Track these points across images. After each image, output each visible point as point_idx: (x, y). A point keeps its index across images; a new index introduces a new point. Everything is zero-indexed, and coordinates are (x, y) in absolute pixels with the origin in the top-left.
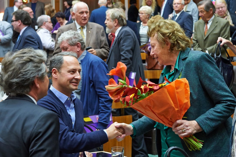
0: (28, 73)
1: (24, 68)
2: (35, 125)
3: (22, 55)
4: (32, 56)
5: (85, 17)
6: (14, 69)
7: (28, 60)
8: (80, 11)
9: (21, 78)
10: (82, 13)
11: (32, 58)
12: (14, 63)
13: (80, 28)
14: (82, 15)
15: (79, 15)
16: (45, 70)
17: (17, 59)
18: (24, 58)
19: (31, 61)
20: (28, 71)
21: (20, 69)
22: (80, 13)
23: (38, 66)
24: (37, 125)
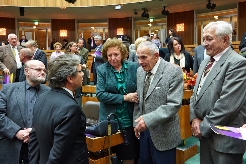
0: (62, 73)
1: (59, 69)
2: (59, 115)
3: (59, 59)
4: (67, 60)
5: (14, 41)
6: (53, 70)
7: (63, 63)
8: (11, 38)
9: (57, 76)
10: (13, 39)
11: (67, 62)
12: (53, 65)
13: (12, 48)
14: (12, 40)
15: (11, 40)
16: (75, 71)
17: (56, 62)
18: (61, 62)
19: (66, 64)
20: (62, 71)
21: (56, 70)
22: (11, 39)
23: (69, 68)
24: (60, 115)
